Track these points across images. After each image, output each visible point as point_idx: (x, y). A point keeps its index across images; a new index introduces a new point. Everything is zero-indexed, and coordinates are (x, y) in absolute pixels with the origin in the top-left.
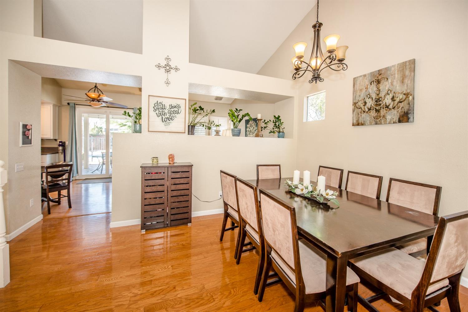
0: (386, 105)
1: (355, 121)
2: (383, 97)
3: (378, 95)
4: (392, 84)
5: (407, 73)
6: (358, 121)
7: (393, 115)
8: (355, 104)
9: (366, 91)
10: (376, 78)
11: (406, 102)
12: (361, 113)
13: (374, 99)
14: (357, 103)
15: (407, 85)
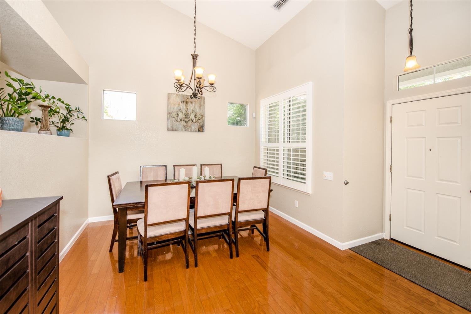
0: (191, 120)
1: (170, 127)
2: (189, 114)
3: (186, 111)
4: (195, 107)
5: (202, 103)
6: (172, 127)
7: (195, 126)
8: (169, 113)
9: (178, 106)
10: (185, 100)
11: (201, 120)
12: (175, 121)
13: (184, 113)
14: (172, 113)
15: (202, 111)
